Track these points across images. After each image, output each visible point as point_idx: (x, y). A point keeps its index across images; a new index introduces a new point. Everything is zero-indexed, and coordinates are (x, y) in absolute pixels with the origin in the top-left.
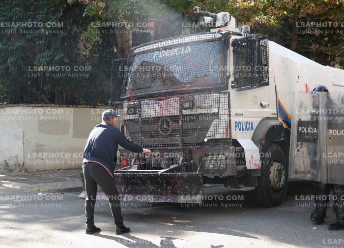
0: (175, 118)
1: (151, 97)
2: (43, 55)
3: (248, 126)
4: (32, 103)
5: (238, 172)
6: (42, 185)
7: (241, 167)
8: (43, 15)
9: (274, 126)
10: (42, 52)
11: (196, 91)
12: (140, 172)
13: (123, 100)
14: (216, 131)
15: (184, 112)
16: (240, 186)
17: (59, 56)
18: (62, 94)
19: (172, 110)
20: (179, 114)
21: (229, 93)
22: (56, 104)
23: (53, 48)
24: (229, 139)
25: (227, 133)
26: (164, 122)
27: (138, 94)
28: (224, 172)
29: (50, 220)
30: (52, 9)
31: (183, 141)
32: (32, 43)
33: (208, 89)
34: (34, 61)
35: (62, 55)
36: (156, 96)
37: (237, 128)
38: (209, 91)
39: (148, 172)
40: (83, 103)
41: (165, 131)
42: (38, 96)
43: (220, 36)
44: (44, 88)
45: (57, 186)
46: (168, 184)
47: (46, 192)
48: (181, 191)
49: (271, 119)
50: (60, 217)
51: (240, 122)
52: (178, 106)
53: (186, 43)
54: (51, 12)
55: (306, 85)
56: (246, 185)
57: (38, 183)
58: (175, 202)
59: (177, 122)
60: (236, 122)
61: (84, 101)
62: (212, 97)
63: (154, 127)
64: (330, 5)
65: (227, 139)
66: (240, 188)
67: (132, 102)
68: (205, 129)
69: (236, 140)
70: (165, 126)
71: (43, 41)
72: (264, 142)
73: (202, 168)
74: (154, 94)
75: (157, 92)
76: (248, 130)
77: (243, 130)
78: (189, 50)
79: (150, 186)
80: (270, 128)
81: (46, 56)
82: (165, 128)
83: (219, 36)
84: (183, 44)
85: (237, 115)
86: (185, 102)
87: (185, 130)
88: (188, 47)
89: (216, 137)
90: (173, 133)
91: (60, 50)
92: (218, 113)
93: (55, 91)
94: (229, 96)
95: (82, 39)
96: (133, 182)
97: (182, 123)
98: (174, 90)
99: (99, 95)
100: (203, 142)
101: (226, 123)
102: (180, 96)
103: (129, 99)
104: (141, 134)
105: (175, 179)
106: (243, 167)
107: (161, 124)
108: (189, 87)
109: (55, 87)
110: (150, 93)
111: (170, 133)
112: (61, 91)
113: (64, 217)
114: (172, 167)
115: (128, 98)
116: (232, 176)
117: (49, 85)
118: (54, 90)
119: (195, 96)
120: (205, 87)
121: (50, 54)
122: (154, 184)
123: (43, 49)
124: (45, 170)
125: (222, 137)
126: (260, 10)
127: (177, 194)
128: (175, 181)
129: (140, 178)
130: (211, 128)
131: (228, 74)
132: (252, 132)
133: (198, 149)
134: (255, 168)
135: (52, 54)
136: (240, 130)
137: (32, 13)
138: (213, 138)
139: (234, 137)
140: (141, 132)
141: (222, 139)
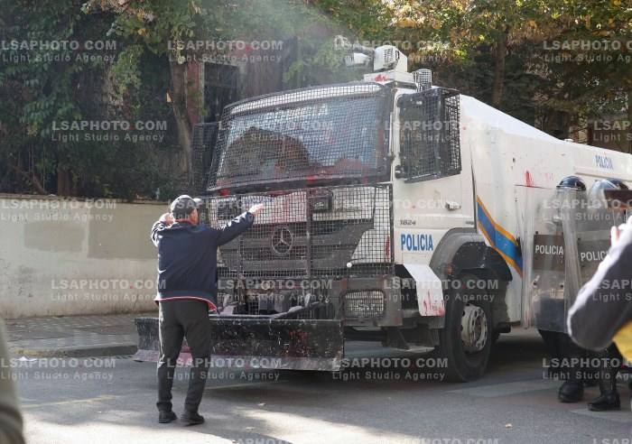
0: (298, 227)
1: (259, 190)
2: (36, 105)
3: (424, 242)
4: (14, 193)
5: (406, 320)
6: (27, 343)
7: (409, 312)
8: (39, 33)
9: (468, 243)
10: (35, 99)
11: (336, 182)
12: (238, 318)
13: (211, 194)
14: (369, 250)
15: (316, 217)
16: (408, 344)
17: (66, 109)
18: (71, 177)
19: (294, 213)
20: (305, 220)
21: (391, 186)
22: (58, 195)
23: (55, 94)
24: (391, 264)
25: (387, 254)
26: (279, 233)
27: (238, 185)
28: (380, 320)
29: (37, 405)
30: (55, 22)
31: (312, 266)
32: (17, 83)
33: (356, 179)
34: (21, 115)
35: (71, 106)
36: (267, 188)
37: (405, 246)
38: (359, 182)
39: (251, 318)
40: (108, 194)
41: (281, 247)
42: (26, 179)
43: (378, 89)
44: (38, 165)
45: (55, 345)
46: (285, 338)
47: (34, 356)
48: (306, 350)
49: (465, 230)
50: (55, 400)
51: (409, 236)
52: (304, 206)
53: (321, 99)
54: (53, 27)
55: (528, 173)
56: (419, 343)
57: (21, 339)
58: (296, 369)
59: (303, 233)
60: (403, 236)
61: (110, 190)
62: (362, 193)
63: (264, 242)
64: (567, 24)
65: (387, 264)
66: (408, 348)
67: (226, 198)
68: (349, 245)
69: (402, 265)
70: (282, 240)
71: (36, 80)
72: (450, 270)
73: (344, 313)
74: (265, 185)
75: (269, 182)
76: (423, 249)
77: (415, 248)
78: (325, 110)
79: (254, 342)
80: (462, 246)
81: (42, 107)
82: (282, 244)
83: (376, 88)
84: (315, 100)
85: (404, 223)
86: (317, 200)
87: (315, 247)
88: (324, 107)
89: (368, 261)
90: (296, 252)
91: (68, 98)
92: (372, 219)
93: (58, 171)
94: (391, 192)
95: (110, 76)
96: (227, 334)
97: (311, 235)
98: (298, 179)
99: (140, 179)
100: (346, 268)
101: (386, 236)
102: (308, 189)
103: (221, 193)
104: (241, 253)
105: (296, 330)
106: (413, 311)
107: (276, 237)
108: (324, 174)
109: (57, 163)
110: (258, 182)
111: (291, 252)
112: (69, 171)
113: (62, 400)
114: (292, 309)
115: (219, 190)
116: (394, 327)
117: (46, 160)
118: (55, 170)
119: (334, 191)
120: (351, 176)
121: (50, 105)
122: (261, 339)
123: (36, 95)
124: (36, 316)
125: (379, 261)
126: (435, 31)
127: (299, 355)
128: (297, 334)
129: (237, 328)
130: (360, 245)
131: (390, 154)
132: (431, 253)
133: (337, 279)
134: (434, 314)
135: (52, 103)
136: (409, 249)
137: (18, 28)
138: (364, 261)
139: (398, 260)
140: (241, 250)
141: (379, 264)
